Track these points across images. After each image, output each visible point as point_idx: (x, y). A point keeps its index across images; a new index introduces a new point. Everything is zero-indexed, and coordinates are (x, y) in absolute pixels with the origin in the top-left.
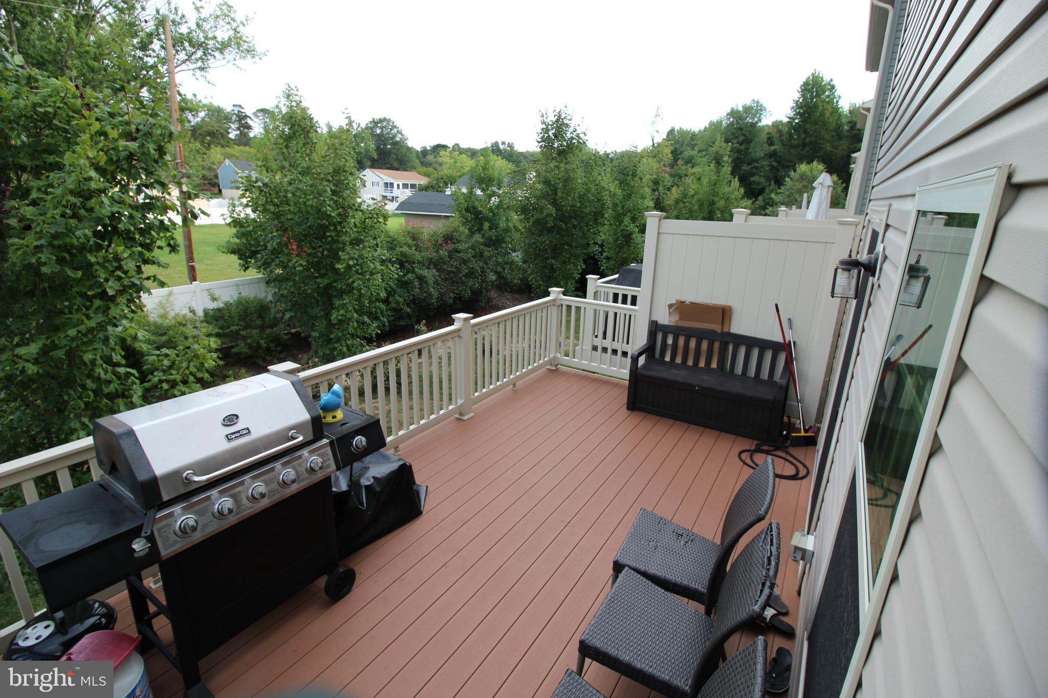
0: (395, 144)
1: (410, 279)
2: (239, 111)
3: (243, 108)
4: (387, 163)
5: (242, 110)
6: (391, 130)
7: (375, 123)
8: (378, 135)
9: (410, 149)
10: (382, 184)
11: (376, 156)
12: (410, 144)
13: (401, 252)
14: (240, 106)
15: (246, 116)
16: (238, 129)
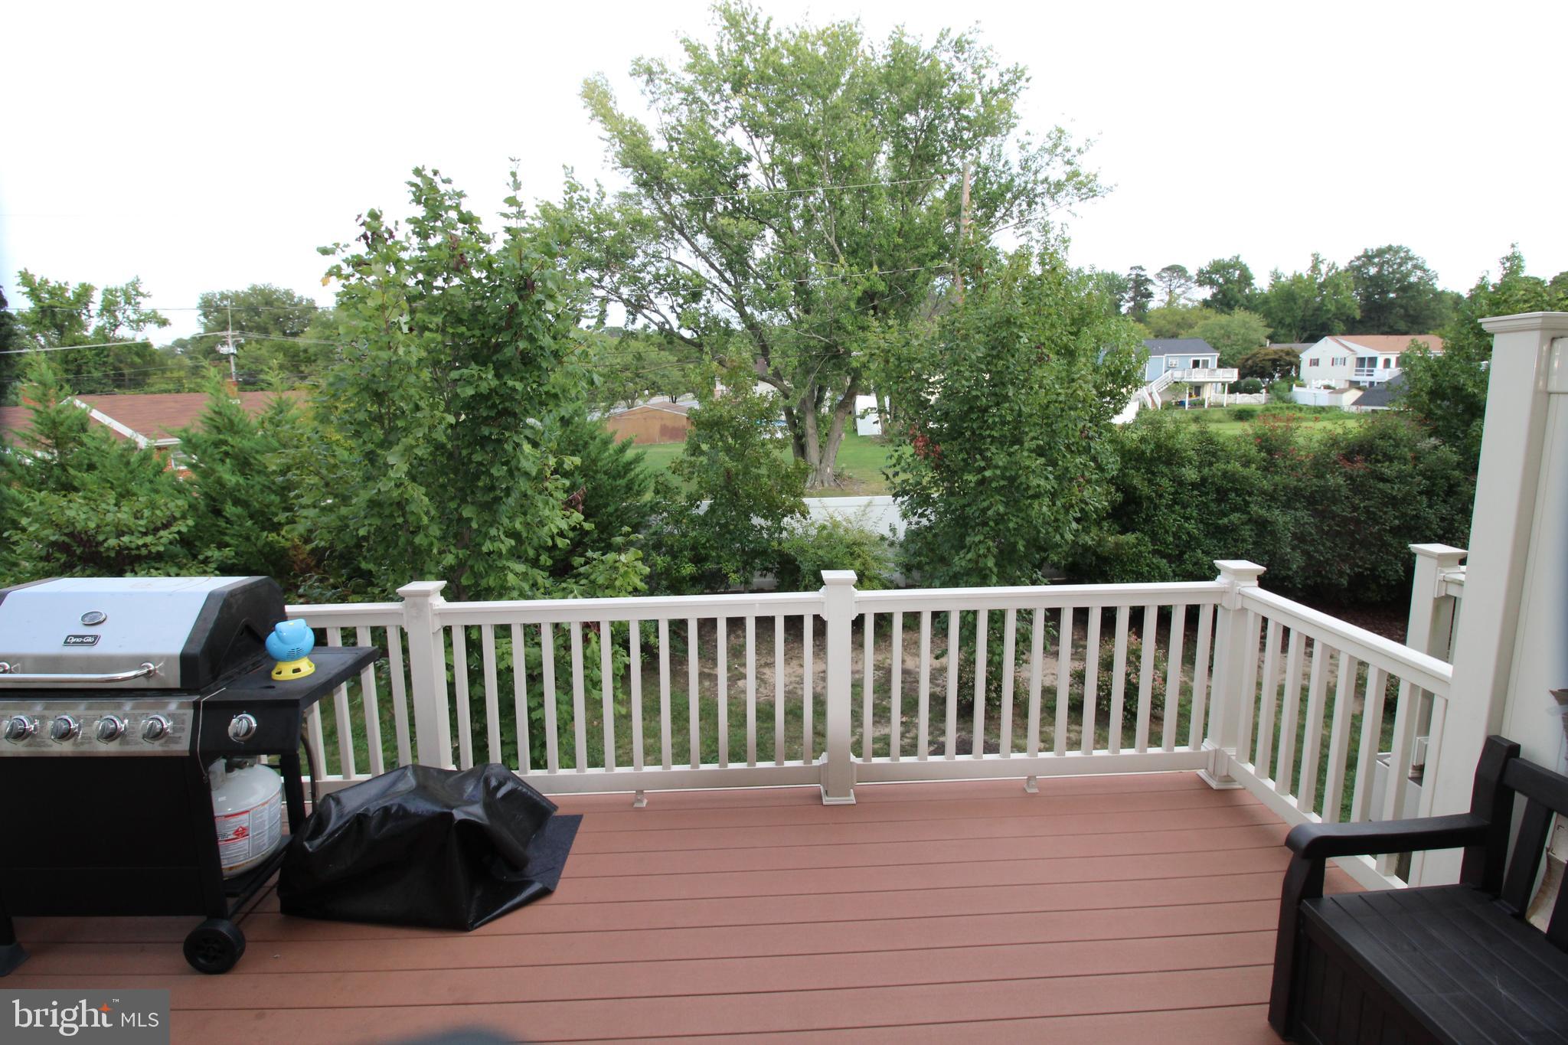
0: (1406, 289)
1: (1233, 524)
2: (1138, 275)
3: (1143, 270)
4: (1384, 325)
5: (1142, 273)
6: (1400, 265)
7: (1368, 258)
8: (1371, 278)
9: (1439, 296)
10: (1351, 361)
11: (1358, 314)
12: (1440, 286)
13: (1225, 473)
14: (1140, 268)
15: (1147, 280)
16: (1133, 299)
